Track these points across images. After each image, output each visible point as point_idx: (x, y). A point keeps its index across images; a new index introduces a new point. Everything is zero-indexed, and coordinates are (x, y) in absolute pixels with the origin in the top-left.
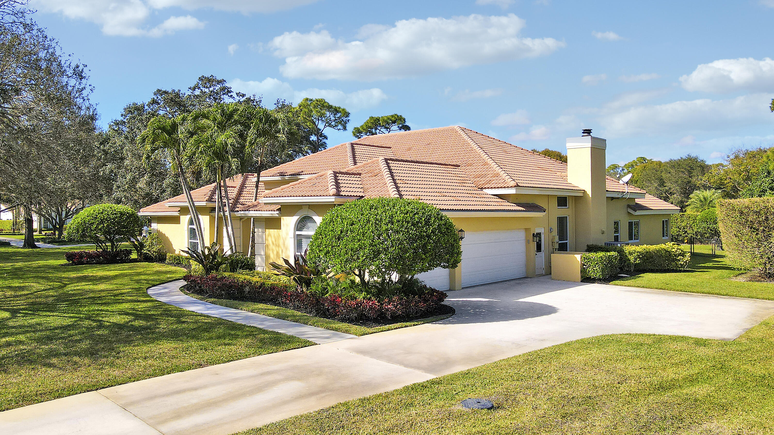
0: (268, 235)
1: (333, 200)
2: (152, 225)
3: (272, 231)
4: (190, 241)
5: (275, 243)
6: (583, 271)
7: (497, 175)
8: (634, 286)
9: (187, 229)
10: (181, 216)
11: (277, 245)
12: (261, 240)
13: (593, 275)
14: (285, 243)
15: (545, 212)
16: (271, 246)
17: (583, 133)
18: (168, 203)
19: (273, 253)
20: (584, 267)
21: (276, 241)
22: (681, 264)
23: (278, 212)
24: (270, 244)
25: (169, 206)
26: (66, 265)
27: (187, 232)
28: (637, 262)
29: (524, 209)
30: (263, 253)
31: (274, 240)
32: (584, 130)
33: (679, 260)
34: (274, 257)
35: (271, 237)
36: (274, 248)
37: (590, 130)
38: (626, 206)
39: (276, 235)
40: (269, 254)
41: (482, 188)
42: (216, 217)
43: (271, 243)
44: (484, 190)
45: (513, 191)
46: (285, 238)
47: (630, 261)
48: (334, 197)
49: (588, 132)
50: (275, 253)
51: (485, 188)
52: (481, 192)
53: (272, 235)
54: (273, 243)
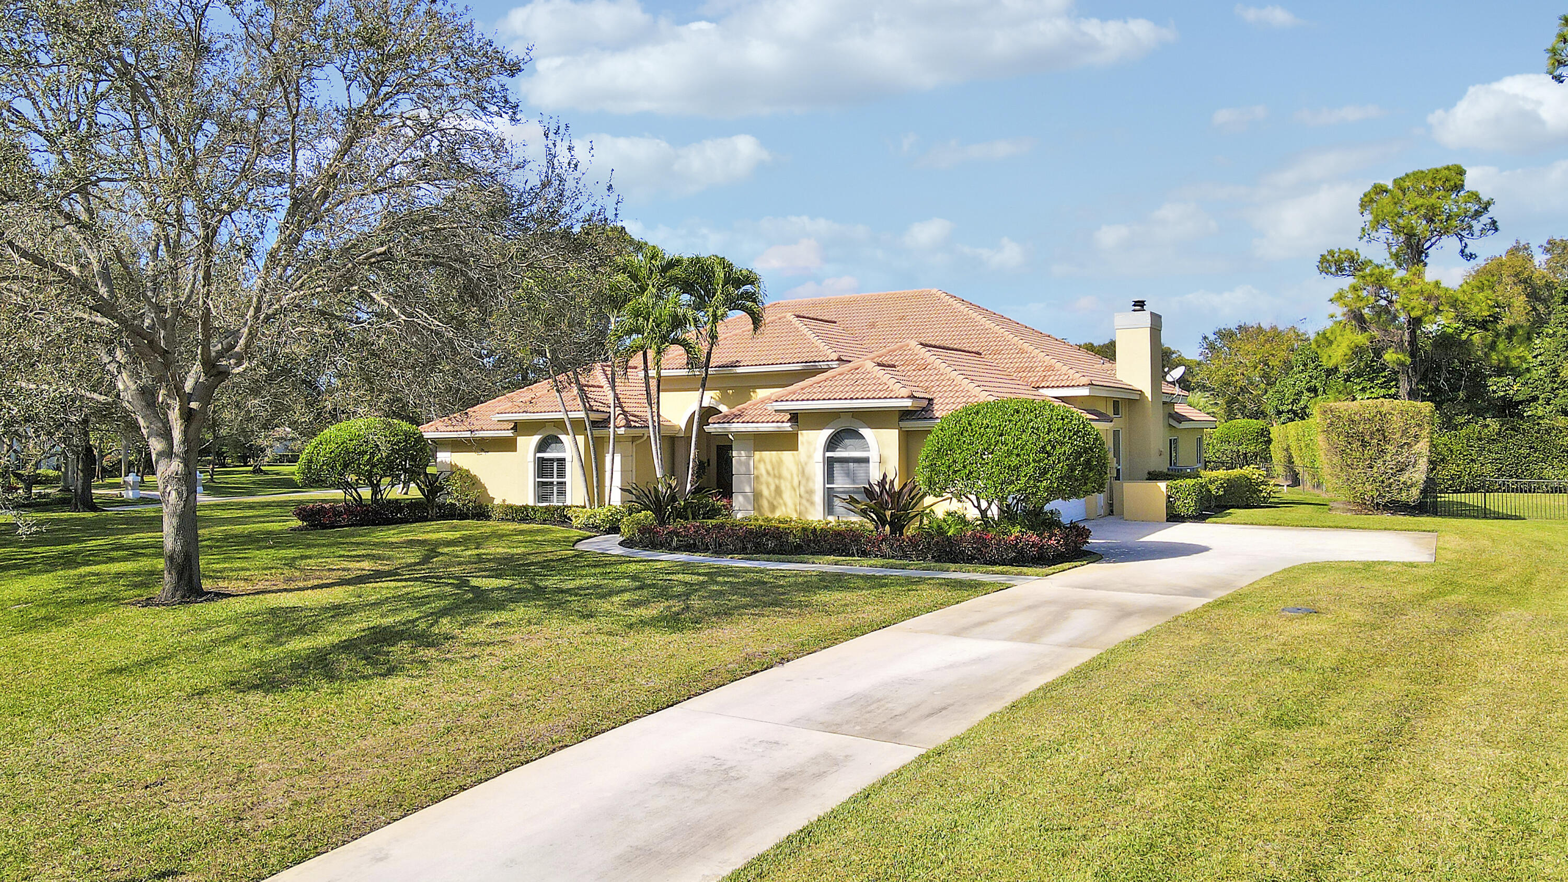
0: (759, 461)
1: (910, 404)
2: (439, 454)
3: (766, 454)
4: (538, 480)
5: (771, 472)
6: (1170, 505)
7: (1051, 368)
8: (1241, 524)
9: (532, 460)
10: (518, 438)
11: (777, 475)
12: (744, 469)
13: (1183, 511)
14: (806, 472)
15: (1111, 421)
16: (764, 478)
17: (1134, 305)
18: (497, 415)
19: (768, 487)
20: (1171, 499)
21: (773, 469)
22: (1263, 497)
23: (789, 424)
24: (762, 475)
25: (498, 421)
26: (300, 529)
27: (532, 464)
28: (1221, 493)
29: (1097, 418)
30: (747, 489)
31: (770, 468)
32: (1135, 302)
33: (1261, 491)
34: (770, 495)
35: (765, 463)
36: (770, 480)
37: (1143, 302)
38: (1167, 416)
39: (774, 460)
40: (761, 491)
41: (1038, 387)
42: (612, 437)
43: (764, 472)
44: (1041, 390)
45: (1085, 392)
46: (806, 464)
47: (1211, 492)
48: (909, 400)
49: (1140, 305)
50: (773, 487)
51: (1043, 387)
52: (1036, 393)
53: (767, 461)
54: (768, 473)
